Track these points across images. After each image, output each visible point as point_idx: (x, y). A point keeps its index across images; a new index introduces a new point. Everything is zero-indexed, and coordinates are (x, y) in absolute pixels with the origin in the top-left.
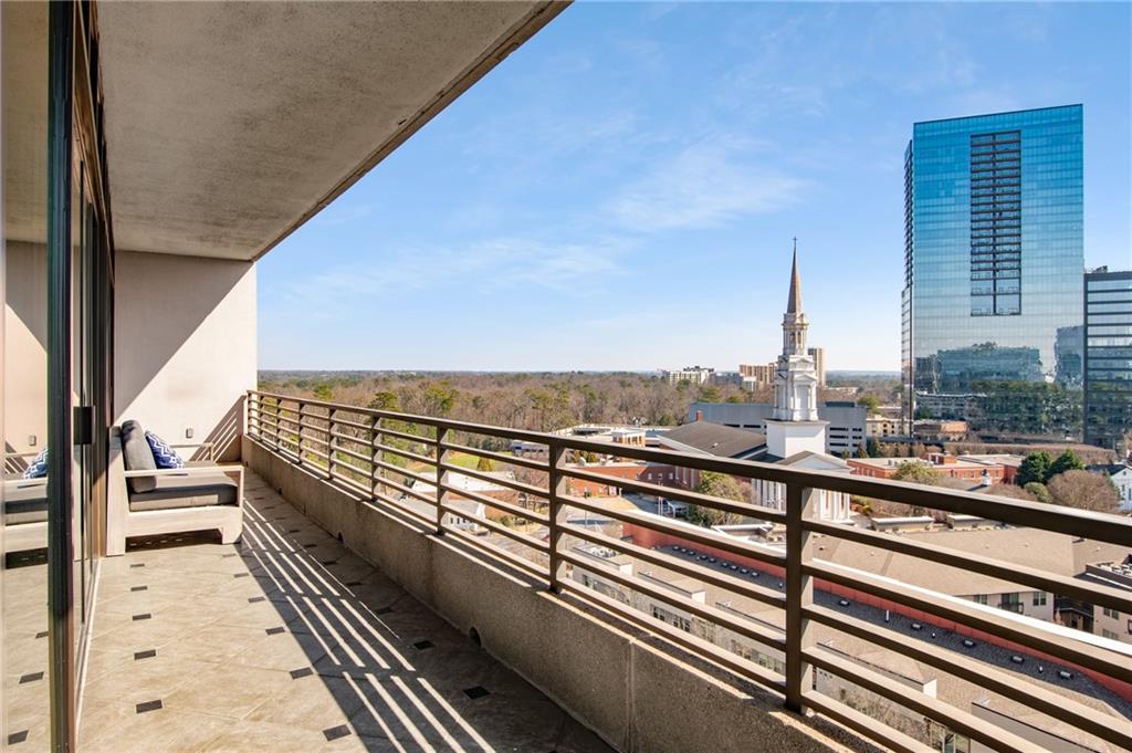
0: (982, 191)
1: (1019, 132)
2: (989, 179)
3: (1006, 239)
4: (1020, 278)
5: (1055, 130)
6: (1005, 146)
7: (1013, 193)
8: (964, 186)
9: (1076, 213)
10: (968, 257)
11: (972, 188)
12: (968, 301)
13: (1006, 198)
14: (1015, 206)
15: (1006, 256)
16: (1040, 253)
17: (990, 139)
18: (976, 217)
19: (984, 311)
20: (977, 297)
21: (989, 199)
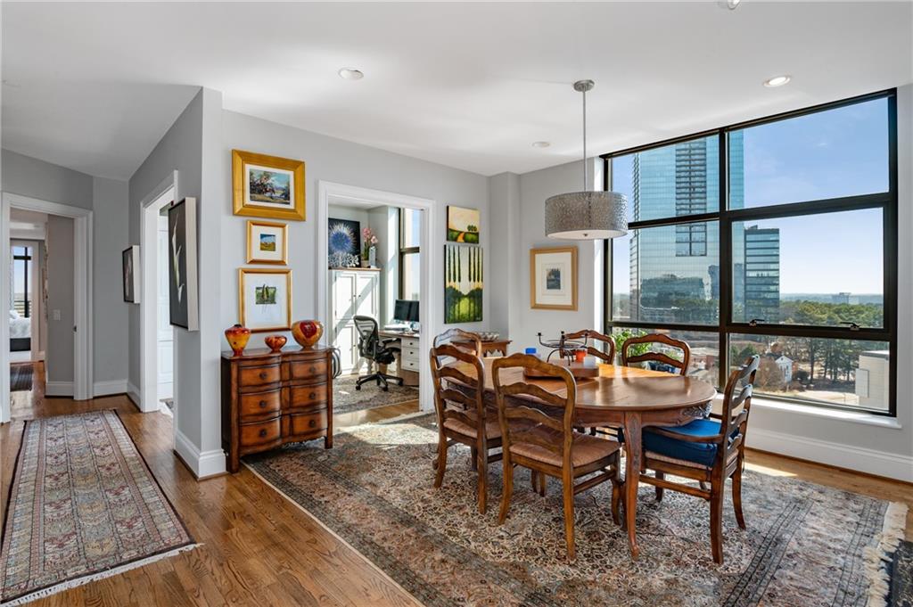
0: (683, 174)
3: (697, 206)
4: (706, 232)
7: (701, 176)
8: (671, 171)
9: (740, 190)
11: (677, 172)
12: (674, 246)
13: (697, 179)
14: (703, 184)
18: (679, 191)
19: (684, 253)
20: (681, 244)
21: (688, 179)
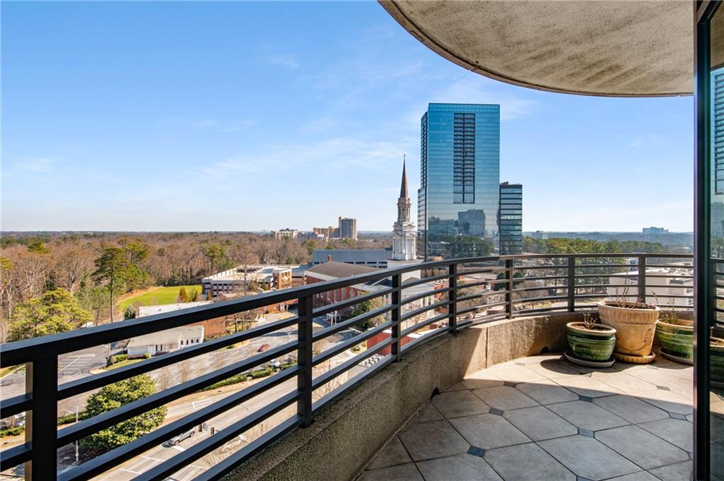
0: (458, 141)
1: (474, 114)
2: (461, 136)
3: (468, 166)
4: (474, 186)
5: (488, 115)
6: (468, 120)
7: (472, 144)
8: (451, 138)
9: (497, 156)
10: (452, 174)
11: (455, 139)
12: (452, 195)
13: (469, 146)
14: (472, 150)
15: (468, 174)
16: (483, 174)
17: (462, 116)
18: (456, 154)
19: (459, 201)
20: (457, 194)
21: (462, 146)
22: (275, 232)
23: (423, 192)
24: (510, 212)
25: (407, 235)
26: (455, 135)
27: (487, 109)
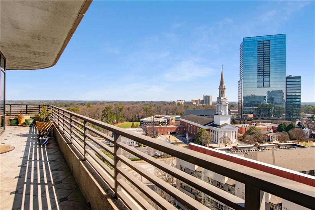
0: (260, 56)
1: (270, 41)
2: (262, 52)
3: (266, 68)
4: (270, 78)
5: (278, 40)
6: (266, 44)
7: (268, 56)
8: (256, 54)
9: (284, 61)
10: (257, 72)
11: (258, 55)
12: (257, 83)
13: (266, 57)
14: (269, 59)
15: (266, 72)
16: (275, 72)
17: (262, 42)
18: (259, 62)
19: (261, 86)
20: (259, 83)
21: (262, 58)
22: (174, 102)
23: (241, 82)
24: (293, 91)
25: (223, 103)
26: (258, 53)
27: (278, 37)
